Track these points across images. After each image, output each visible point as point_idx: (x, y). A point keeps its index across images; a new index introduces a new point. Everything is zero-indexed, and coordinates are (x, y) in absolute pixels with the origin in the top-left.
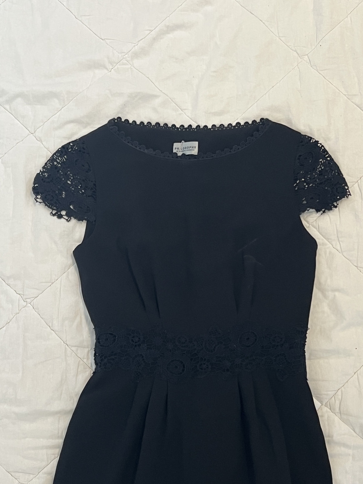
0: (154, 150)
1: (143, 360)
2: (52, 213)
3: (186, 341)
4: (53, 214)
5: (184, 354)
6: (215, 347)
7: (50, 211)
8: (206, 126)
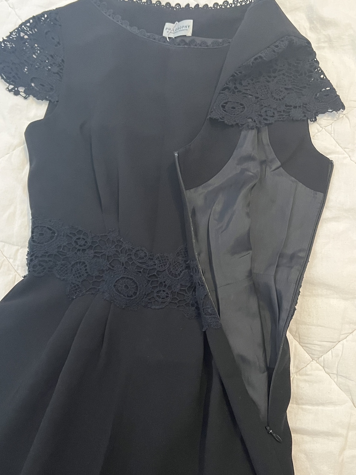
0: (139, 29)
1: (86, 270)
2: (8, 88)
3: (146, 256)
4: (10, 89)
5: (140, 272)
6: (181, 272)
7: (6, 86)
8: (206, 5)
